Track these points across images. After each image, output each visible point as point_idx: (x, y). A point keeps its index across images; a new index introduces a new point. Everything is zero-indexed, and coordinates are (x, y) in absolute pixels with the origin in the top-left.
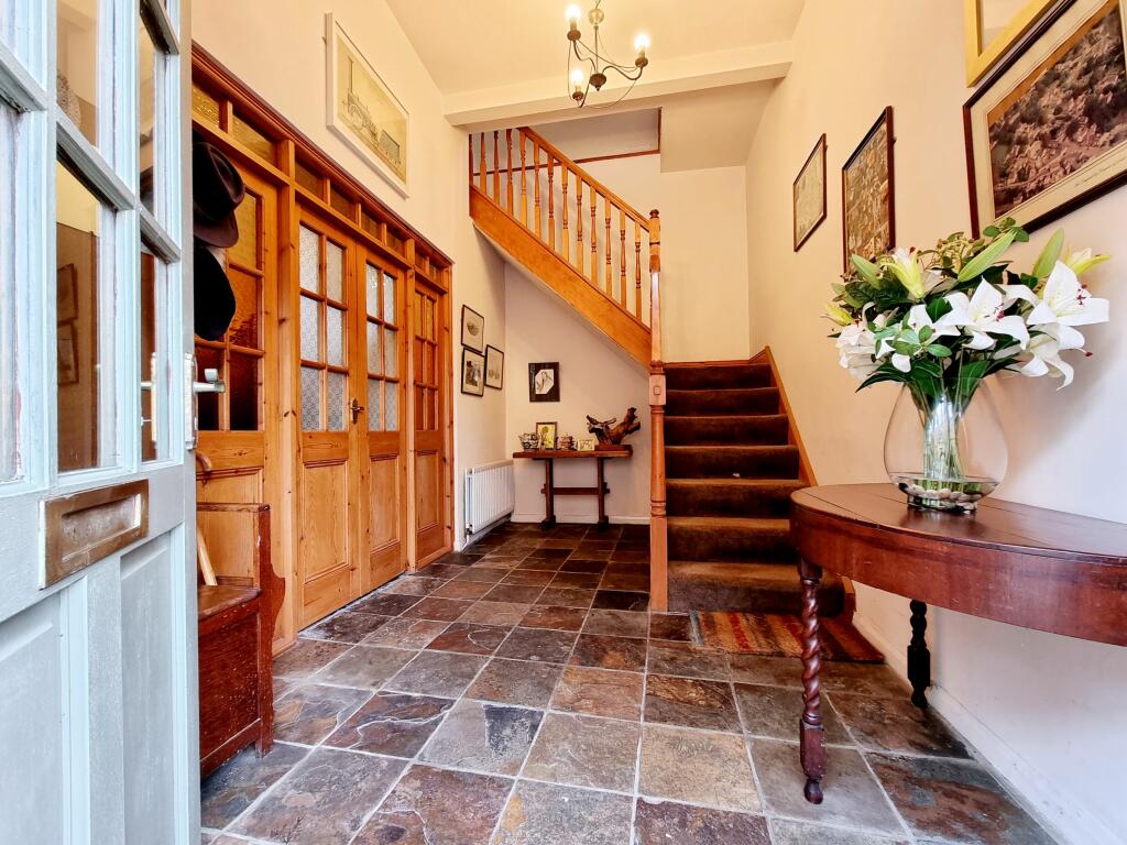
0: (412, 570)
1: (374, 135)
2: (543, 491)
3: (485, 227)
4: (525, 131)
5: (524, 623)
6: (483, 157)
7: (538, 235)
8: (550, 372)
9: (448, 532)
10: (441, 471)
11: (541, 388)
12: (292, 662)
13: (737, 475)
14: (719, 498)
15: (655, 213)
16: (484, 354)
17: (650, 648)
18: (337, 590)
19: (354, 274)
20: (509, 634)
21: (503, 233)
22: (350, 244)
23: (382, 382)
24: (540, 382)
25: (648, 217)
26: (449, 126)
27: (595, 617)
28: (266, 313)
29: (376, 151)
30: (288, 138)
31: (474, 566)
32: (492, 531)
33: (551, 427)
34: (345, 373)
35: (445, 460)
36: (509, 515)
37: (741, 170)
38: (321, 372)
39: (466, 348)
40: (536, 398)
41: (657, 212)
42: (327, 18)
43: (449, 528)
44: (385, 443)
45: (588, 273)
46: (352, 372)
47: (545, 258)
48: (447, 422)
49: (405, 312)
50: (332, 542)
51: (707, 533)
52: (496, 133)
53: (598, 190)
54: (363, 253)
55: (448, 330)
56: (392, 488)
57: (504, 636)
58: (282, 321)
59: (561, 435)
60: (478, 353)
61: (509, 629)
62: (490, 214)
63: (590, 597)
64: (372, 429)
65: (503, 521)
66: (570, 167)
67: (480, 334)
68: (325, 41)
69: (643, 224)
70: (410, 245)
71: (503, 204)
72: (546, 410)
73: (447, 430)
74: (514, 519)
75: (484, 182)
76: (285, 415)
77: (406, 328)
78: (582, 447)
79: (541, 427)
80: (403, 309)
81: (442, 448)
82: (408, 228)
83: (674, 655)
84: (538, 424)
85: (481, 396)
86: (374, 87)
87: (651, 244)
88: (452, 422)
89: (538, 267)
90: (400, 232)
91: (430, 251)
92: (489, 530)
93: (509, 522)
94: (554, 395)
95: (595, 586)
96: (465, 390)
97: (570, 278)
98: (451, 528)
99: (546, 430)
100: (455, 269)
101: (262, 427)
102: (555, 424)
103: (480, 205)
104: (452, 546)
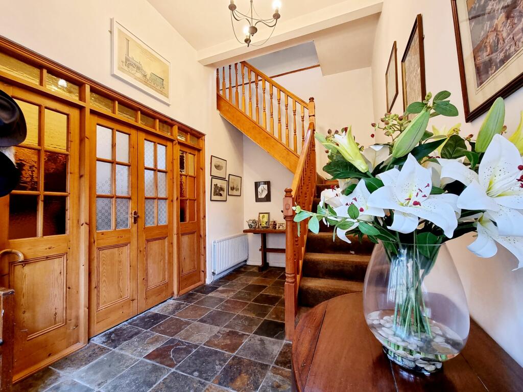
0: (175, 297)
1: (145, 76)
2: (260, 250)
3: (225, 114)
4: (244, 63)
5: (207, 343)
6: (224, 79)
7: (250, 117)
8: (266, 186)
9: (202, 274)
10: (199, 242)
11: (261, 194)
12: (74, 360)
13: (353, 252)
14: (337, 268)
15: (312, 99)
16: (227, 179)
17: (269, 374)
18: (121, 312)
19: (136, 147)
20: (194, 351)
21: (233, 116)
22: (133, 132)
23: (156, 201)
24: (261, 192)
25: (307, 101)
26: (203, 66)
27: (251, 342)
28: (71, 173)
29: (146, 83)
30: (85, 84)
31: (210, 295)
32: (233, 271)
33: (266, 216)
34: (130, 198)
35: (201, 236)
36: (246, 261)
37: (369, 69)
38: (112, 199)
39: (213, 177)
40: (258, 200)
41: (313, 99)
42: (112, 20)
43: (203, 271)
44: (157, 232)
45: (276, 135)
46: (132, 198)
47: (254, 128)
48: (202, 216)
49: (172, 163)
50: (119, 286)
51: (324, 292)
52: (230, 66)
53: (281, 89)
54: (142, 135)
55: (203, 169)
56: (163, 255)
57: (190, 352)
58: (81, 176)
59: (271, 220)
60: (223, 179)
61: (196, 346)
62: (227, 108)
63: (256, 325)
64: (148, 225)
65: (243, 264)
66: (265, 79)
67: (224, 169)
68: (111, 32)
69: (305, 105)
70: (175, 128)
71: (234, 102)
72: (264, 206)
73: (202, 220)
74: (249, 263)
75: (224, 93)
76: (82, 225)
77: (172, 171)
78: (279, 228)
79: (261, 215)
80: (171, 161)
81: (199, 230)
82: (172, 120)
83: (281, 383)
84: (260, 213)
85: (226, 201)
86: (144, 52)
87: (310, 116)
88: (205, 217)
89: (251, 133)
90: (168, 123)
91: (189, 130)
92: (231, 270)
93: (246, 265)
94: (268, 198)
95: (265, 315)
96: (212, 199)
97: (267, 138)
98: (204, 272)
99: (263, 217)
100: (206, 138)
101: (67, 232)
102: (268, 213)
103: (222, 103)
104: (205, 281)
